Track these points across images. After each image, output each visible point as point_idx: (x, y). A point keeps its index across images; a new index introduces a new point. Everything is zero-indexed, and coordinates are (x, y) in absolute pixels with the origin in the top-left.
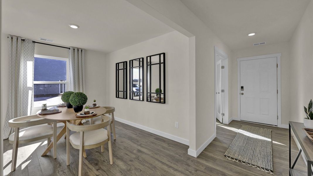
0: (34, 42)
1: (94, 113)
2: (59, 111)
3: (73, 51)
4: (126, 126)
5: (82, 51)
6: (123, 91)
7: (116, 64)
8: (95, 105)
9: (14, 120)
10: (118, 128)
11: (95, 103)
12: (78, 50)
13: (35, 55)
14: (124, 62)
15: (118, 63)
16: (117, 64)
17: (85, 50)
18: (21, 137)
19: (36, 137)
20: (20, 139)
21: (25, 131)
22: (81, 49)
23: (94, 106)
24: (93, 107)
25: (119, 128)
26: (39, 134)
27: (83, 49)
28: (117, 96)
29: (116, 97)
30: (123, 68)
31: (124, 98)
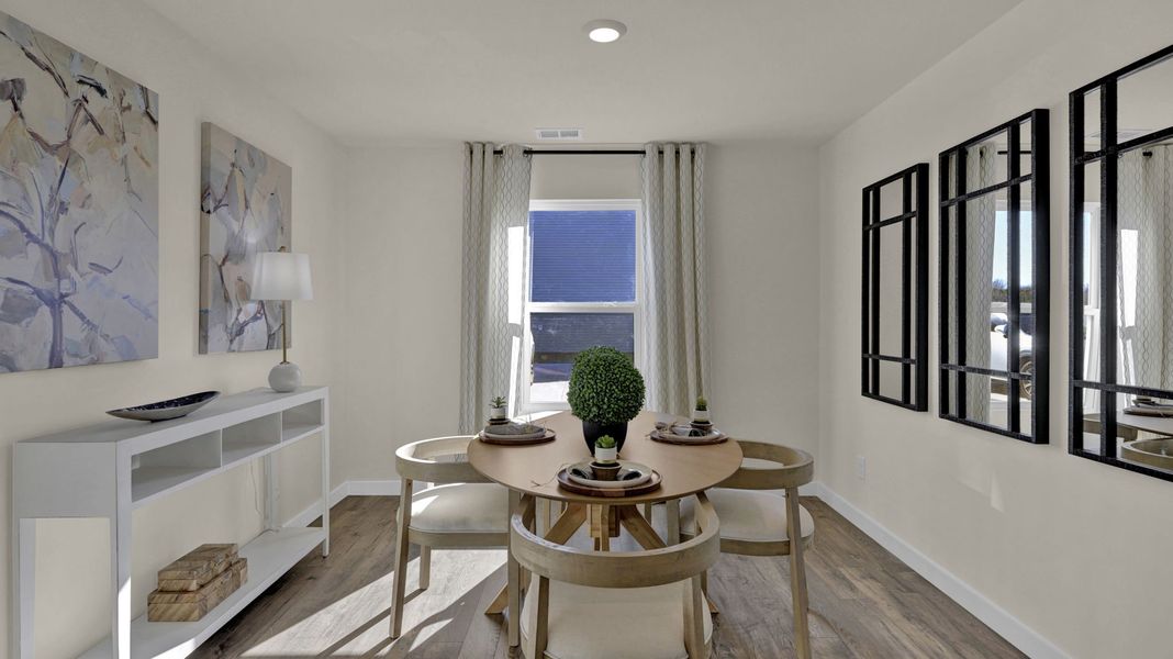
0: (528, 152)
1: (644, 476)
2: (548, 435)
3: (656, 159)
4: (910, 590)
5: (693, 153)
6: (900, 355)
7: (866, 192)
8: (701, 427)
9: (417, 445)
10: (852, 588)
11: (701, 416)
12: (677, 152)
13: (531, 201)
14: (905, 175)
15: (876, 188)
16: (872, 194)
17: (712, 147)
18: (418, 517)
19: (455, 529)
20: (413, 524)
21: (435, 497)
22: (691, 144)
23: (696, 434)
24: (686, 437)
25: (860, 585)
26: (464, 522)
27: (700, 143)
28: (871, 388)
29: (865, 392)
30: (900, 212)
31: (905, 403)
